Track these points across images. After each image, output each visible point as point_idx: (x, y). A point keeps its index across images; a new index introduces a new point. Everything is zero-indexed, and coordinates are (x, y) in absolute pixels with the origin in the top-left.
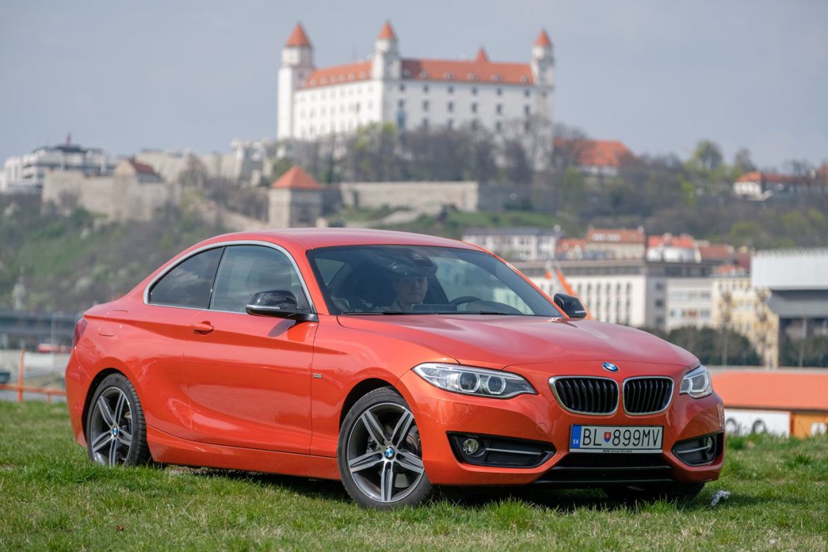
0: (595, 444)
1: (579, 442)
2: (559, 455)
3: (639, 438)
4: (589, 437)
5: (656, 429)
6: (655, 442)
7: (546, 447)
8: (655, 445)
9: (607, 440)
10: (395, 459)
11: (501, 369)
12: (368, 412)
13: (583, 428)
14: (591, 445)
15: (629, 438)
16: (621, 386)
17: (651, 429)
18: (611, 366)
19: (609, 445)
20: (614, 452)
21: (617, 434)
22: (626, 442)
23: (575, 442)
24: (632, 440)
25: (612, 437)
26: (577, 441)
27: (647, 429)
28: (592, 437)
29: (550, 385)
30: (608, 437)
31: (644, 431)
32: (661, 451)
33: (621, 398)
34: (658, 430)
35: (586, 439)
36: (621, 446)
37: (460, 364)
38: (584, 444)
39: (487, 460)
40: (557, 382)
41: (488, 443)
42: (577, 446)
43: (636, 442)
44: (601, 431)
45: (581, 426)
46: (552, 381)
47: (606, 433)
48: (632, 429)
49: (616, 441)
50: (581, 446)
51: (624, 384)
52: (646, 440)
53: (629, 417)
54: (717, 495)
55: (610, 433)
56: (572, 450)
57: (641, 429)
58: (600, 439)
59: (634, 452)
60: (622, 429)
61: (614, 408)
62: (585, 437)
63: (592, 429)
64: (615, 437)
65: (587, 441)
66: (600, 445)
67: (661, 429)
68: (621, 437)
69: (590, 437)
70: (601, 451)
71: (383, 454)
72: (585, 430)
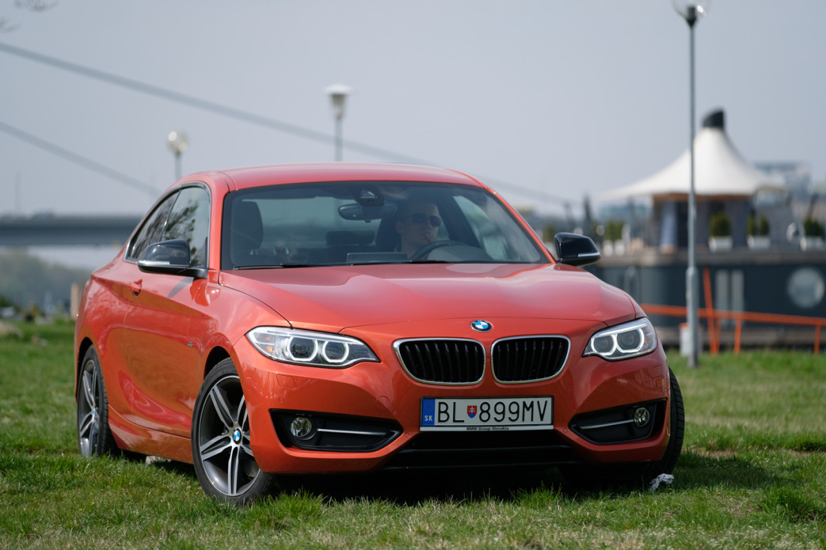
0: (454, 421)
1: (433, 418)
2: (407, 435)
3: (518, 412)
4: (445, 412)
5: (542, 401)
6: (542, 417)
7: (389, 426)
8: (542, 419)
9: (472, 415)
10: (241, 444)
11: (337, 332)
12: (215, 387)
13: (437, 401)
14: (450, 422)
15: (503, 413)
16: (489, 349)
17: (535, 400)
18: (481, 325)
19: (475, 421)
20: (483, 429)
21: (485, 408)
22: (499, 418)
23: (428, 418)
24: (508, 414)
25: (479, 412)
26: (430, 417)
27: (528, 401)
28: (450, 411)
29: (394, 350)
30: (472, 411)
31: (524, 403)
32: (551, 427)
33: (488, 363)
34: (545, 402)
35: (442, 414)
36: (492, 422)
37: (292, 328)
38: (440, 421)
39: (320, 442)
40: (402, 346)
41: (320, 422)
42: (431, 424)
43: (514, 417)
44: (462, 405)
45: (434, 398)
46: (397, 345)
47: (469, 407)
48: (507, 402)
49: (485, 416)
50: (436, 423)
51: (493, 345)
52: (528, 414)
53: (501, 386)
54: (657, 480)
55: (475, 407)
56: (423, 429)
57: (520, 401)
58: (462, 414)
59: (511, 429)
60: (492, 402)
61: (480, 377)
62: (440, 412)
63: (450, 402)
64: (483, 411)
65: (444, 417)
66: (463, 421)
67: (549, 400)
68: (492, 411)
69: (448, 412)
70: (464, 429)
71: (231, 437)
72: (440, 403)
